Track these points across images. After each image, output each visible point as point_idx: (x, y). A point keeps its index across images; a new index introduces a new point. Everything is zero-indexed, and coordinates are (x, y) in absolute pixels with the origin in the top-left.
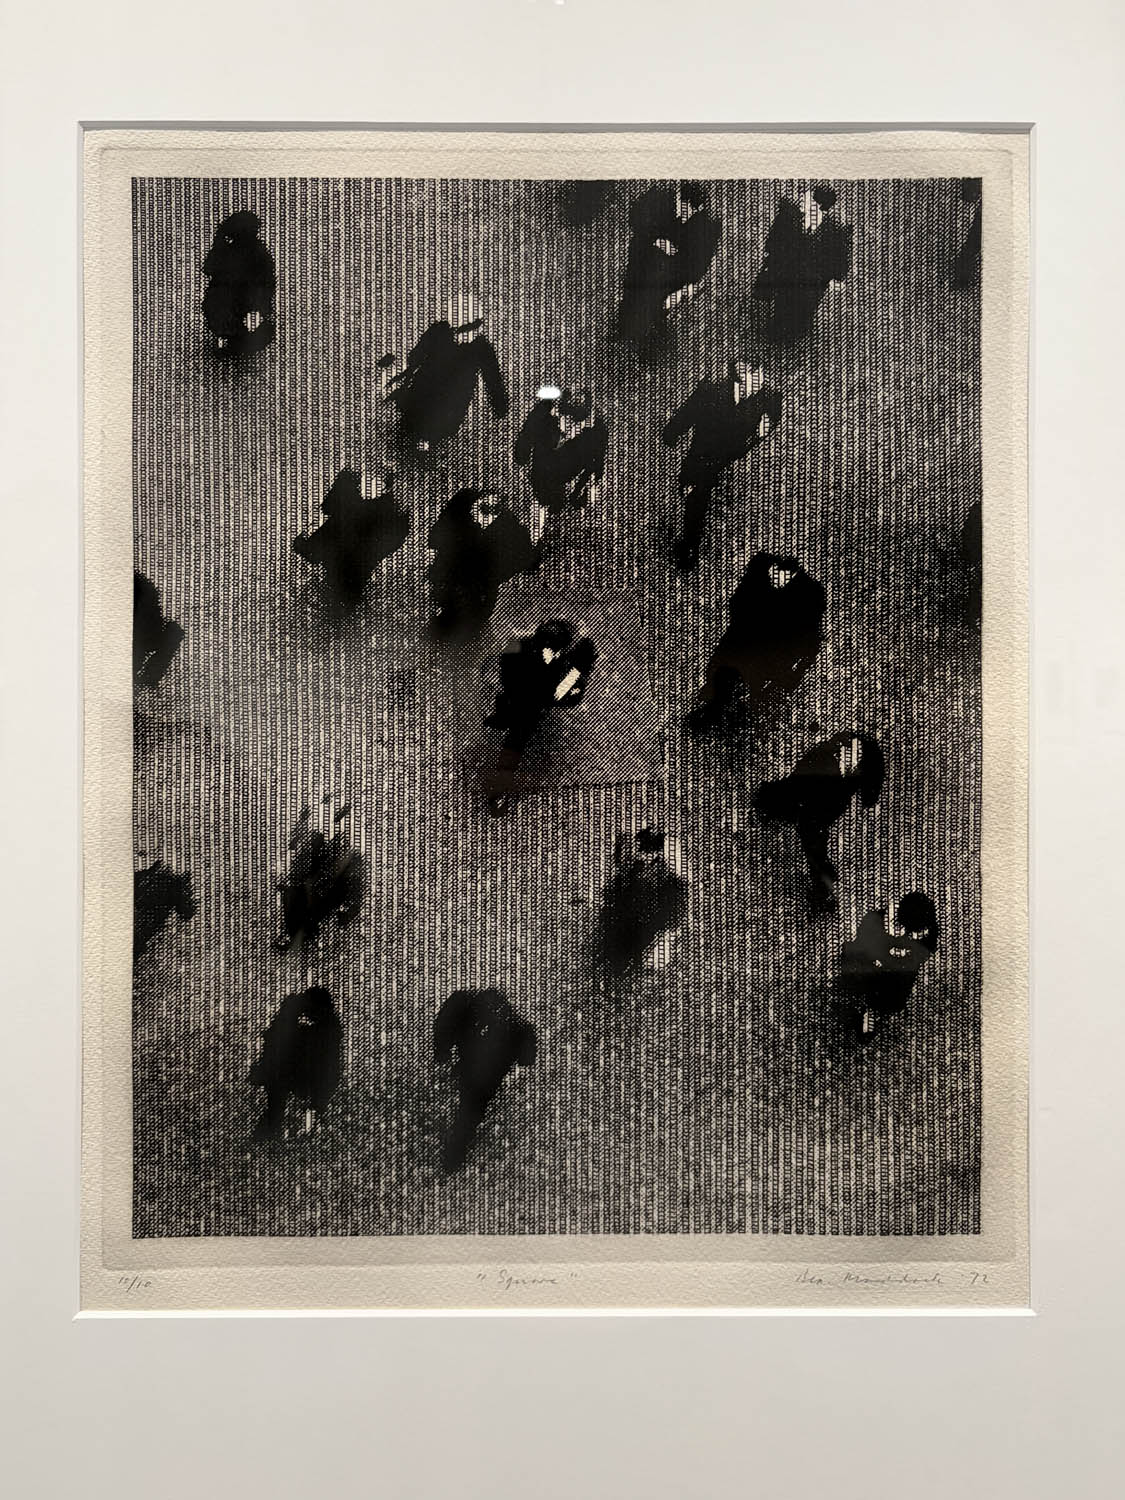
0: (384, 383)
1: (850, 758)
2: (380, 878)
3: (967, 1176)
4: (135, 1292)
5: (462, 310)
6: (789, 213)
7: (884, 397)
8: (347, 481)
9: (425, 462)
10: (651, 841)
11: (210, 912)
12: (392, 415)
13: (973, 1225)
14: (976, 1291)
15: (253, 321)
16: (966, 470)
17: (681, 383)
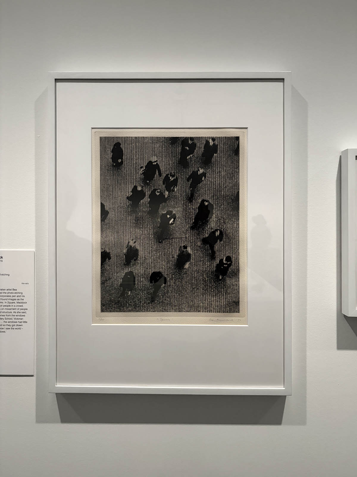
0: (141, 171)
1: (218, 233)
2: (141, 253)
3: (237, 303)
4: (101, 321)
5: (154, 159)
6: (207, 142)
7: (223, 173)
8: (135, 187)
9: (148, 184)
10: (185, 247)
11: (113, 259)
12: (143, 176)
13: (238, 311)
14: (239, 322)
15: (120, 161)
16: (237, 186)
17: (190, 172)
